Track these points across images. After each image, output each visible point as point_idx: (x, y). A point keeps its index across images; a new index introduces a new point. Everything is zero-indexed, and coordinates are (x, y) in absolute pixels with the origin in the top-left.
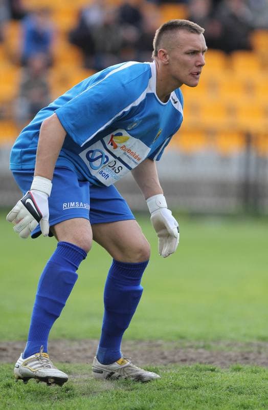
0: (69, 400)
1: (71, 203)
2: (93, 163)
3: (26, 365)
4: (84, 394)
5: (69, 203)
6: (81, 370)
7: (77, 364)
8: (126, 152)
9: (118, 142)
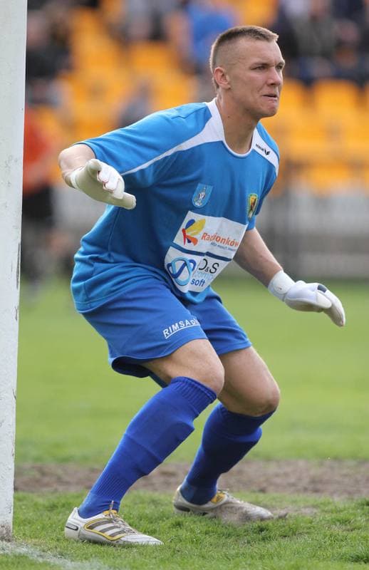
0: (263, 544)
1: (173, 326)
2: (179, 278)
3: (91, 527)
4: (285, 536)
5: (170, 328)
6: (281, 502)
7: (275, 495)
8: (215, 241)
9: (194, 234)
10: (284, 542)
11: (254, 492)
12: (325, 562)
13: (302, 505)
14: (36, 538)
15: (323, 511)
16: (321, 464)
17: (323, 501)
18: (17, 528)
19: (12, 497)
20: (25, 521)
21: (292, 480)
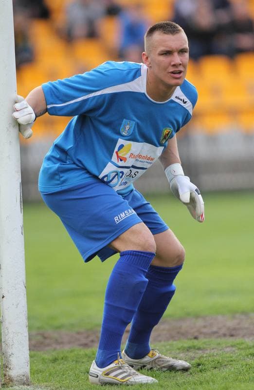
0: (201, 374)
1: (121, 214)
3: (107, 374)
4: (215, 368)
5: (119, 216)
6: (210, 345)
7: (205, 340)
8: (138, 158)
9: (124, 155)
10: (216, 371)
11: (191, 339)
12: (245, 383)
13: (224, 346)
14: (46, 381)
15: (239, 349)
16: (234, 317)
17: (238, 342)
18: (33, 376)
19: (28, 355)
20: (37, 370)
21: (215, 329)
